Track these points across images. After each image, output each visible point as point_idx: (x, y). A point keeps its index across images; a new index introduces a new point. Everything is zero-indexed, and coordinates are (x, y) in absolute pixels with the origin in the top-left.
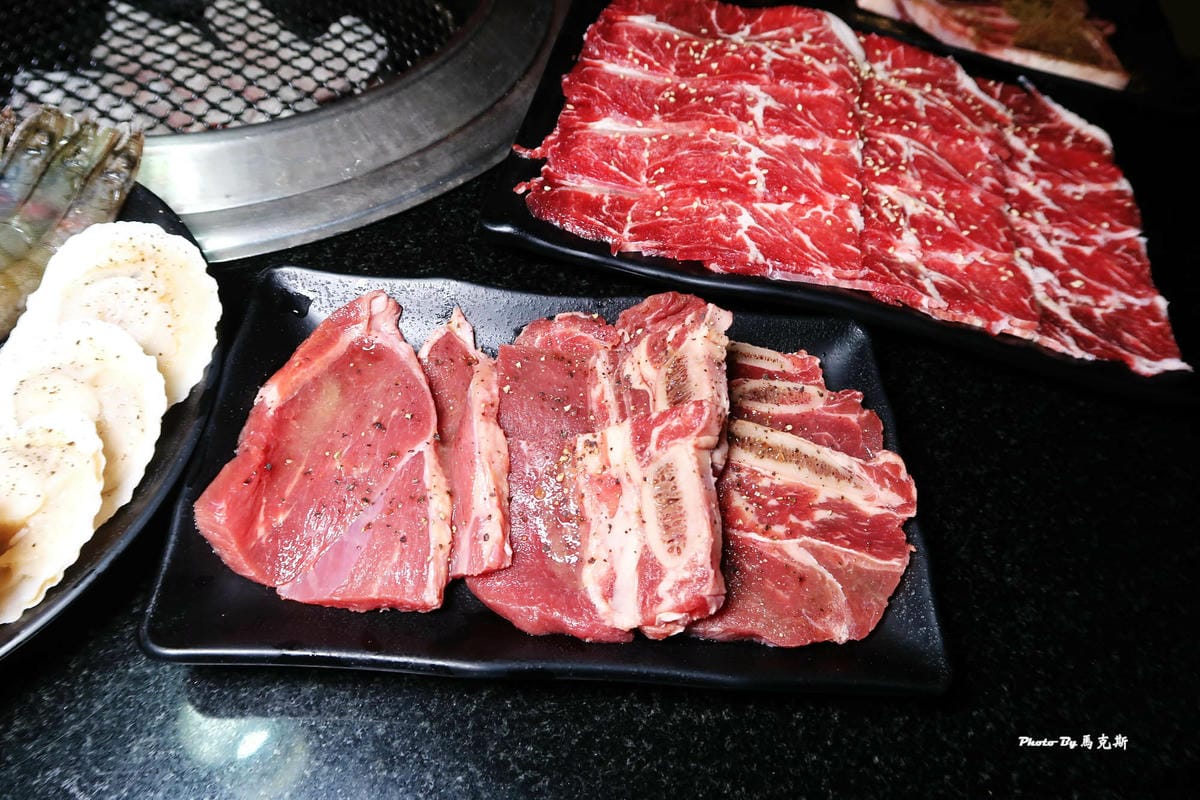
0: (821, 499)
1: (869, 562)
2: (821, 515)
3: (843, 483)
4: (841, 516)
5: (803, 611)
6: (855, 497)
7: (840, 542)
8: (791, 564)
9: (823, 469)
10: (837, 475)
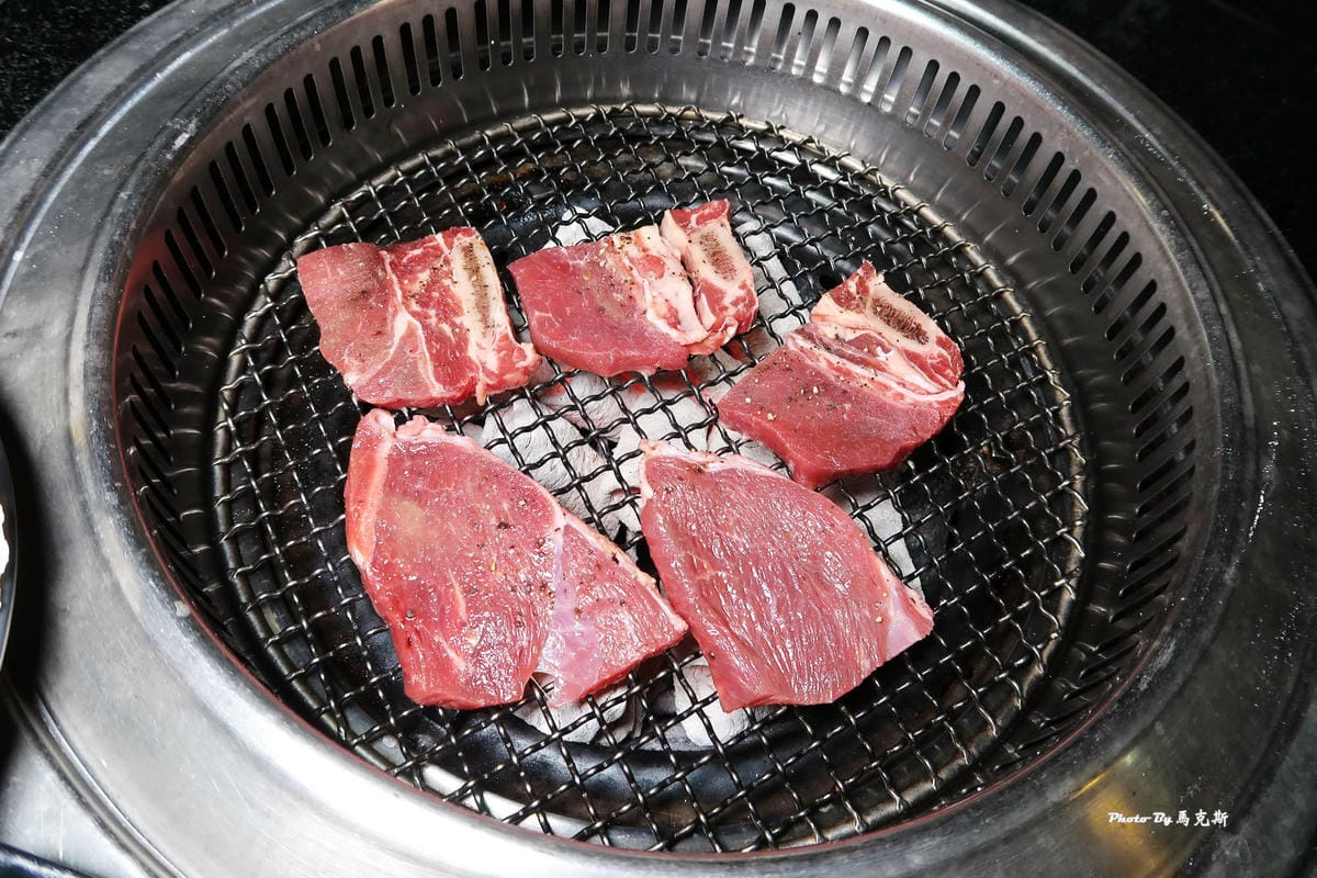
0: (457, 320)
1: (427, 370)
2: (446, 328)
3: (481, 325)
4: (453, 339)
5: (352, 344)
6: (475, 336)
7: (430, 348)
8: (389, 321)
9: (483, 309)
10: (485, 319)
